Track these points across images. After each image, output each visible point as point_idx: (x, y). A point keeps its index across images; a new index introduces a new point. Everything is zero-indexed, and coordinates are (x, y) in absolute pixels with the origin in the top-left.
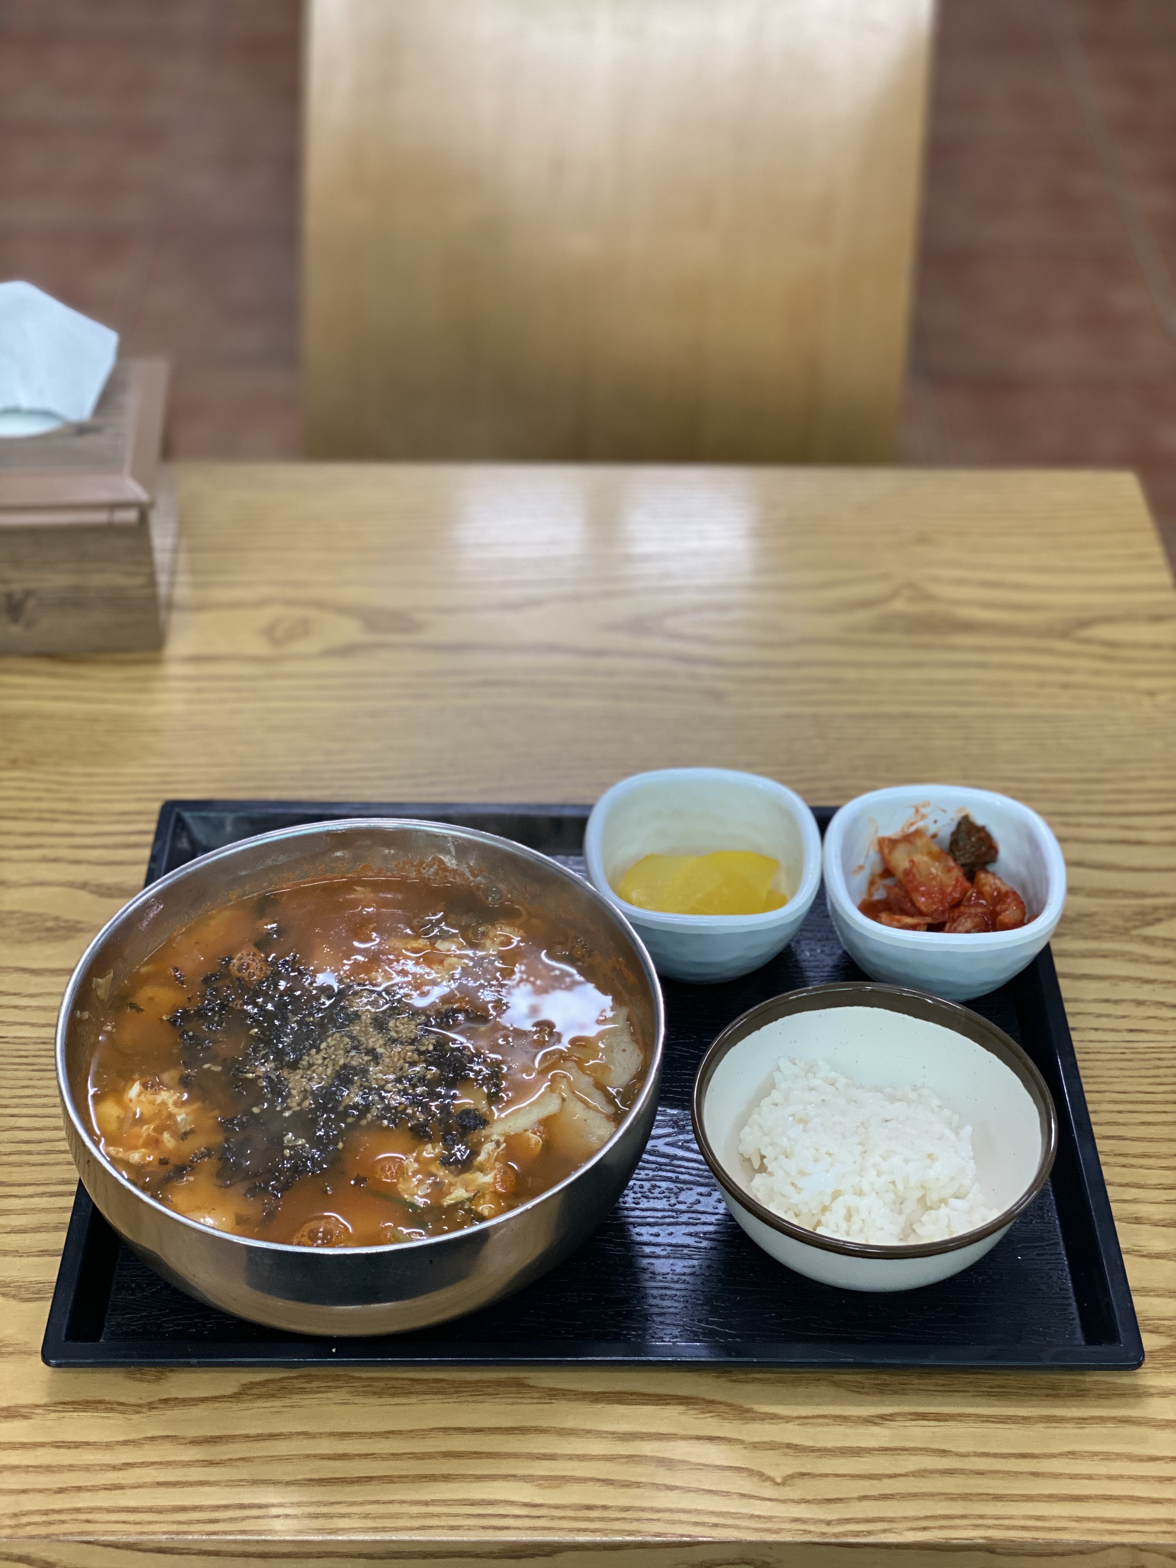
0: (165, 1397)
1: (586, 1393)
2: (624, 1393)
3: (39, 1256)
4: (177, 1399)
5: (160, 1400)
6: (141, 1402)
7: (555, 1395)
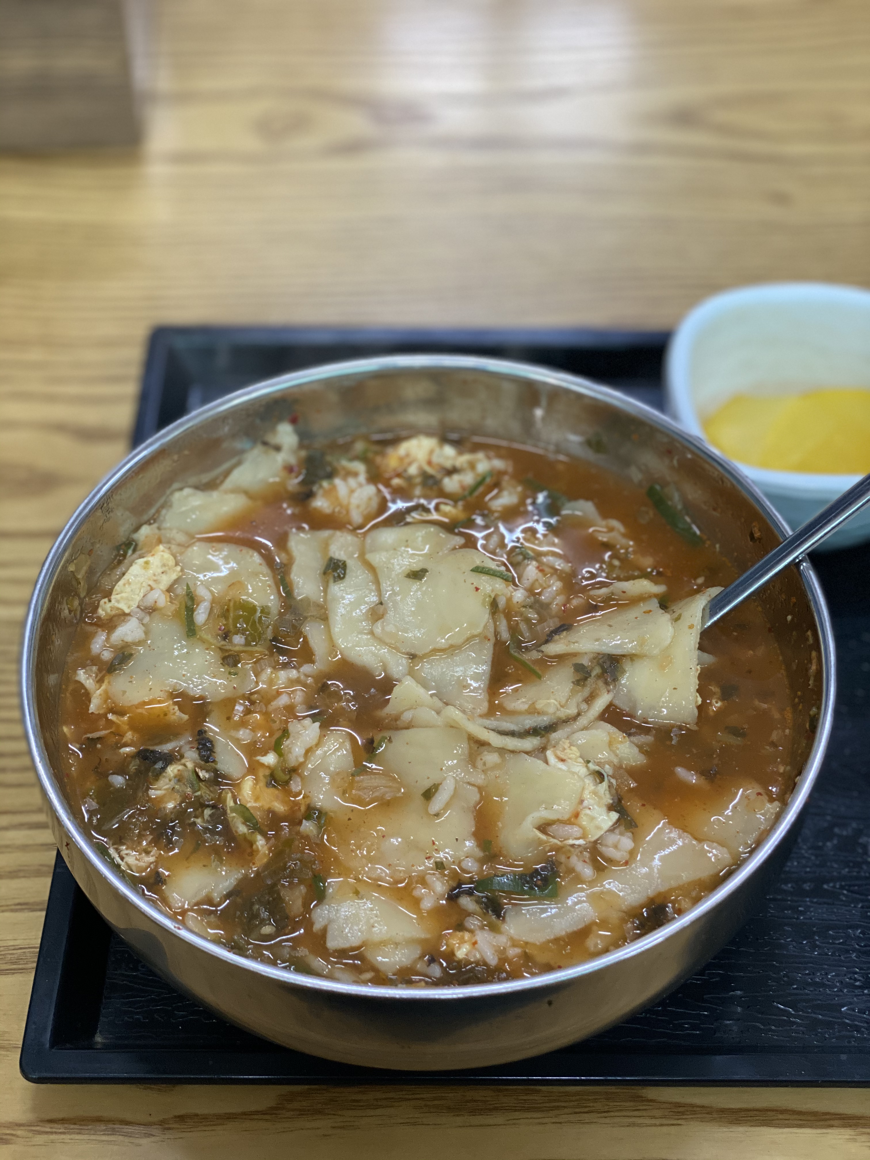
0: (182, 1112)
1: (722, 1111)
2: (770, 1110)
3: (16, 911)
4: (197, 1115)
5: (176, 1117)
6: (151, 1119)
7: (683, 1113)
